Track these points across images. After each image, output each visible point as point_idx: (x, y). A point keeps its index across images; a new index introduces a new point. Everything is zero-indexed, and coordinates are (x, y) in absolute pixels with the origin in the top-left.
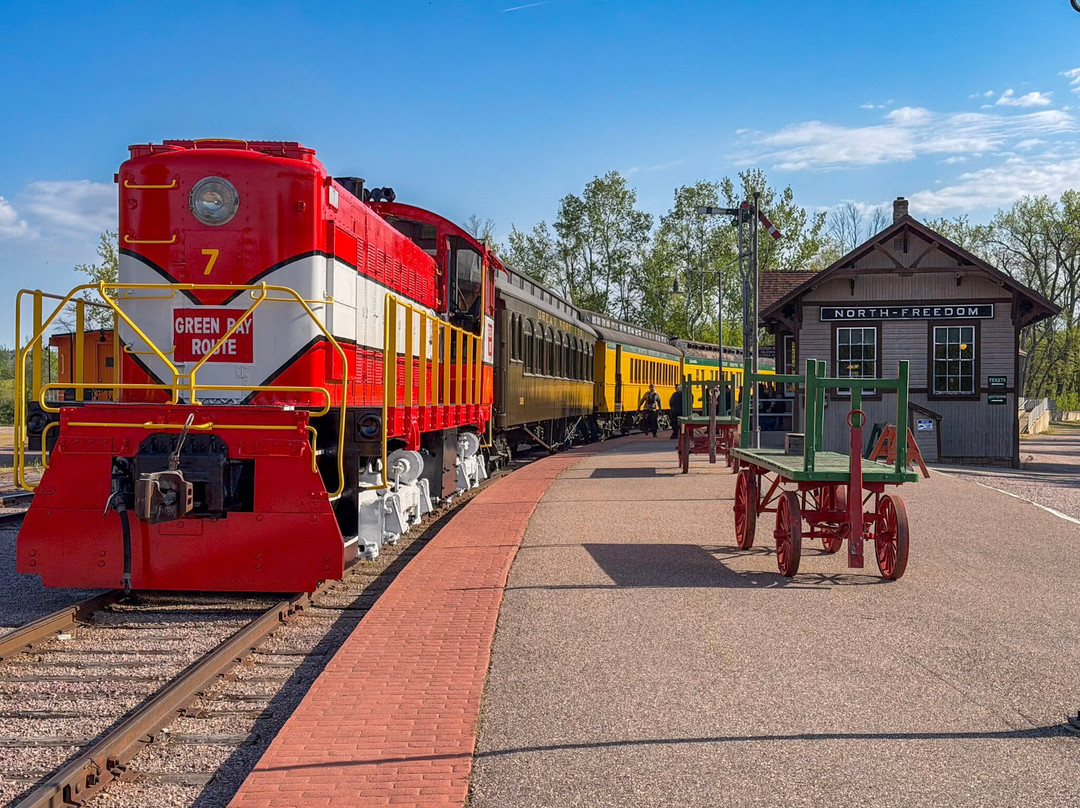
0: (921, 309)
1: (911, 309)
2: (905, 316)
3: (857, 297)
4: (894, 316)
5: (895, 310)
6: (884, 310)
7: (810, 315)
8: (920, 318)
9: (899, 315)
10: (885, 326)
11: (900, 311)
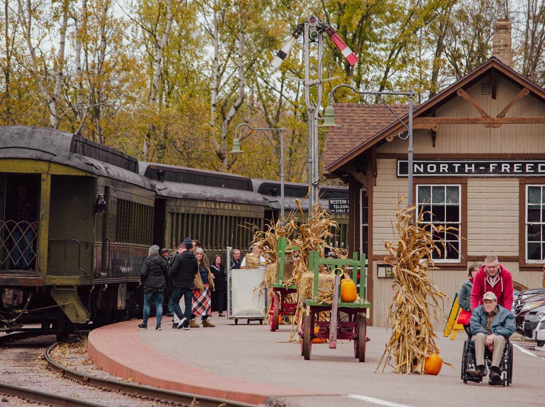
0: (512, 165)
1: (500, 165)
2: (494, 172)
3: (438, 150)
4: (480, 172)
5: (482, 165)
6: (470, 165)
7: (386, 169)
8: (511, 174)
9: (487, 171)
10: (470, 183)
11: (487, 166)
